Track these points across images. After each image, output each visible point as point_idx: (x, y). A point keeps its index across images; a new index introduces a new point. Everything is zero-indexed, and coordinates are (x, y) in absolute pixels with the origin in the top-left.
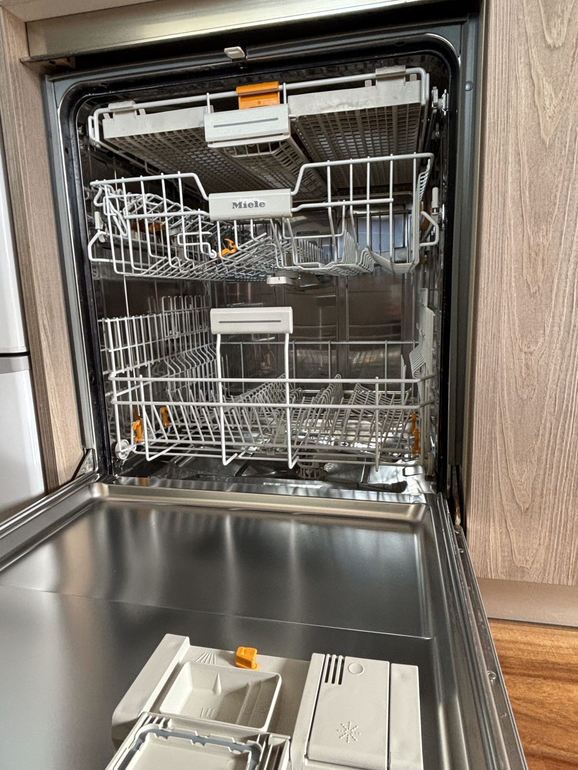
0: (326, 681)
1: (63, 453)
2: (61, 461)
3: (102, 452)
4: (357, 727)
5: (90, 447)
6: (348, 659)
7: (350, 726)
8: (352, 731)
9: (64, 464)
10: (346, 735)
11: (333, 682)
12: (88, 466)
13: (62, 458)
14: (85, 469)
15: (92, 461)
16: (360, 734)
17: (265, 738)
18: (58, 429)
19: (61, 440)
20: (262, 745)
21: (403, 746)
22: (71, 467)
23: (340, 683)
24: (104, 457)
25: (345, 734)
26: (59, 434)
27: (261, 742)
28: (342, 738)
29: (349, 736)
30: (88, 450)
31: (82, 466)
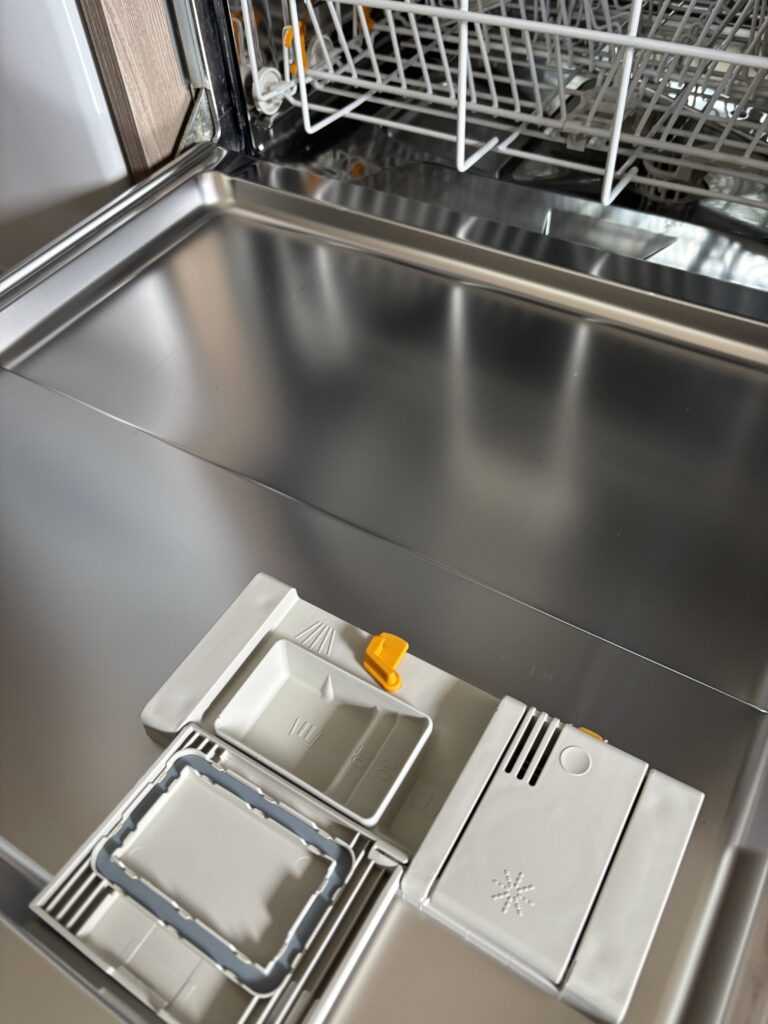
0: (509, 769)
1: (145, 96)
2: (144, 116)
3: (226, 96)
4: (532, 888)
5: (199, 86)
6: (569, 733)
7: (520, 881)
8: (521, 892)
9: (149, 120)
10: (507, 895)
11: (521, 775)
12: (200, 127)
13: (145, 108)
14: (195, 133)
15: (208, 114)
16: (533, 904)
17: (365, 844)
18: (127, 44)
19: (135, 68)
20: (357, 856)
21: (605, 958)
22: (166, 129)
23: (533, 782)
24: (230, 105)
25: (505, 893)
26: (130, 54)
27: (357, 850)
28: (496, 898)
29: (511, 900)
30: (198, 91)
31: (189, 128)
